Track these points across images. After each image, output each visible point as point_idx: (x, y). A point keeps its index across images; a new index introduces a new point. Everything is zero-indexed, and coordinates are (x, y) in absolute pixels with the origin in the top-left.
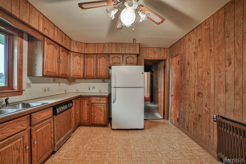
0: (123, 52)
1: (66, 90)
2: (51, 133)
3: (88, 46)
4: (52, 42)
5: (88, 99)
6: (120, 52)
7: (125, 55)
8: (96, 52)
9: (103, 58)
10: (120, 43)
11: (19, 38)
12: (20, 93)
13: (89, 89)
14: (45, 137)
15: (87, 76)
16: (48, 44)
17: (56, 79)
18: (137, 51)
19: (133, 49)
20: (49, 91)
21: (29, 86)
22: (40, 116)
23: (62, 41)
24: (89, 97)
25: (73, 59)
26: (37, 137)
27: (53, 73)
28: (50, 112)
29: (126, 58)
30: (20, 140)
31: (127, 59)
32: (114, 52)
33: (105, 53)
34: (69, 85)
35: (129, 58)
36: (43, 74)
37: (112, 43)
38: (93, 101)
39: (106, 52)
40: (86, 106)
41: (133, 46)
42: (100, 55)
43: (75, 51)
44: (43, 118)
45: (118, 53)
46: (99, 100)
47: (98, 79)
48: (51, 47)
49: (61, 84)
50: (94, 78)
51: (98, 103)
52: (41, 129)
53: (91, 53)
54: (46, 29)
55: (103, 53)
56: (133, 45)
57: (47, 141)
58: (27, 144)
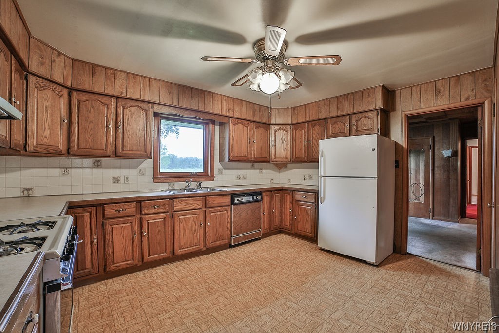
0: (350, 110)
1: (272, 180)
2: (228, 223)
3: (296, 111)
4: (240, 121)
5: (291, 194)
6: (345, 112)
7: (354, 116)
8: (308, 120)
9: (317, 127)
10: (344, 95)
11: (212, 125)
12: (212, 179)
13: (304, 179)
14: (220, 223)
15: (296, 158)
16: (235, 124)
17: (256, 164)
18: (377, 103)
19: (368, 102)
20: (244, 178)
21: (220, 172)
22: (214, 201)
23: (254, 115)
24: (293, 191)
25: (275, 135)
26: (211, 219)
27: (242, 157)
28: (227, 200)
29: (356, 121)
30: (196, 215)
31: (359, 123)
32: (334, 113)
33: (320, 117)
34: (279, 172)
35: (363, 120)
36: (229, 159)
37: (330, 98)
38: (297, 198)
39: (322, 115)
40: (289, 203)
41: (369, 95)
42: (313, 122)
43: (277, 123)
44: (218, 203)
45: (342, 113)
46: (305, 197)
47: (311, 162)
48: (239, 126)
49: (263, 170)
50: (305, 162)
51: (304, 202)
52: (215, 213)
53: (301, 121)
54: (231, 109)
55: (317, 118)
56: (369, 93)
57: (221, 229)
58: (202, 222)
